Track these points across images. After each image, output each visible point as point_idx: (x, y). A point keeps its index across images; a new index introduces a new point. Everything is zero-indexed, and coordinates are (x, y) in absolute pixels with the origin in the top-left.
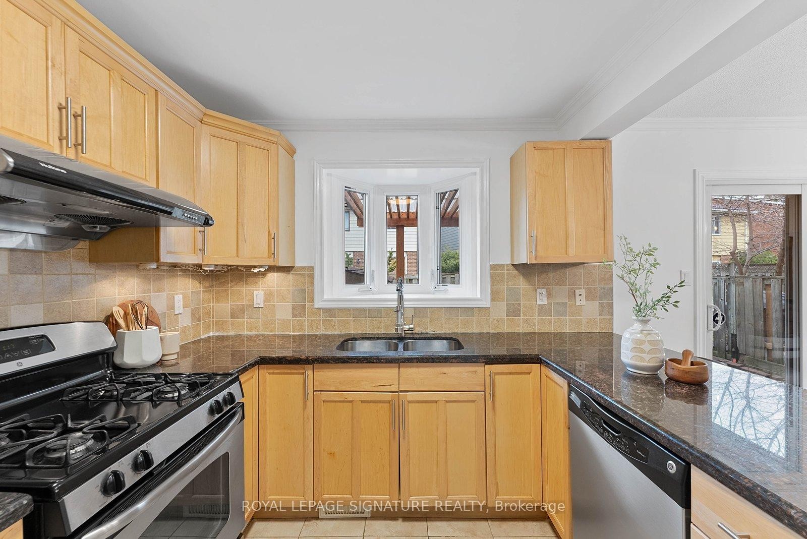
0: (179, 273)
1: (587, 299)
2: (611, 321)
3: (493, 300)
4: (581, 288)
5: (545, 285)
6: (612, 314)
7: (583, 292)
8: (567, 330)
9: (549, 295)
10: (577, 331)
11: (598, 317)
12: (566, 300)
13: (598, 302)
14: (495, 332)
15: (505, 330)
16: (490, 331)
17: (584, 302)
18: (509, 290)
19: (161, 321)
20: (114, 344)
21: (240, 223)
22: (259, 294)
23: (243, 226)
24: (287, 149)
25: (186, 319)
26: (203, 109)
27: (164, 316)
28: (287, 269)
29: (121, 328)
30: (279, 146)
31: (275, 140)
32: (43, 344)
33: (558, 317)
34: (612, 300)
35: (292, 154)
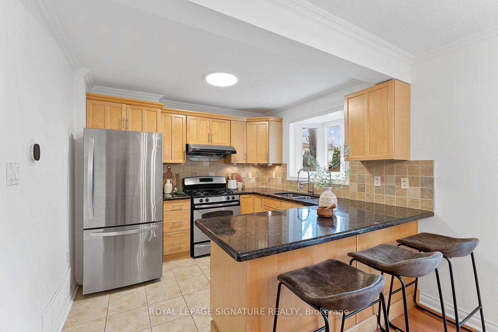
0: (251, 166)
1: (411, 184)
2: (432, 204)
3: (351, 181)
4: (405, 177)
5: (380, 173)
6: (432, 197)
7: (407, 180)
8: (395, 205)
9: (382, 180)
10: (402, 206)
11: (420, 199)
12: (395, 185)
13: (420, 188)
14: (351, 199)
15: (357, 199)
16: (350, 198)
17: (407, 187)
18: (359, 176)
19: (243, 180)
20: (225, 182)
21: (257, 150)
22: (274, 174)
23: (258, 151)
24: (277, 120)
25: (253, 181)
26: (246, 118)
27: (245, 178)
28: (280, 165)
29: (229, 179)
30: (270, 121)
31: (268, 120)
32: (212, 180)
33: (389, 195)
34: (433, 187)
35: (280, 121)
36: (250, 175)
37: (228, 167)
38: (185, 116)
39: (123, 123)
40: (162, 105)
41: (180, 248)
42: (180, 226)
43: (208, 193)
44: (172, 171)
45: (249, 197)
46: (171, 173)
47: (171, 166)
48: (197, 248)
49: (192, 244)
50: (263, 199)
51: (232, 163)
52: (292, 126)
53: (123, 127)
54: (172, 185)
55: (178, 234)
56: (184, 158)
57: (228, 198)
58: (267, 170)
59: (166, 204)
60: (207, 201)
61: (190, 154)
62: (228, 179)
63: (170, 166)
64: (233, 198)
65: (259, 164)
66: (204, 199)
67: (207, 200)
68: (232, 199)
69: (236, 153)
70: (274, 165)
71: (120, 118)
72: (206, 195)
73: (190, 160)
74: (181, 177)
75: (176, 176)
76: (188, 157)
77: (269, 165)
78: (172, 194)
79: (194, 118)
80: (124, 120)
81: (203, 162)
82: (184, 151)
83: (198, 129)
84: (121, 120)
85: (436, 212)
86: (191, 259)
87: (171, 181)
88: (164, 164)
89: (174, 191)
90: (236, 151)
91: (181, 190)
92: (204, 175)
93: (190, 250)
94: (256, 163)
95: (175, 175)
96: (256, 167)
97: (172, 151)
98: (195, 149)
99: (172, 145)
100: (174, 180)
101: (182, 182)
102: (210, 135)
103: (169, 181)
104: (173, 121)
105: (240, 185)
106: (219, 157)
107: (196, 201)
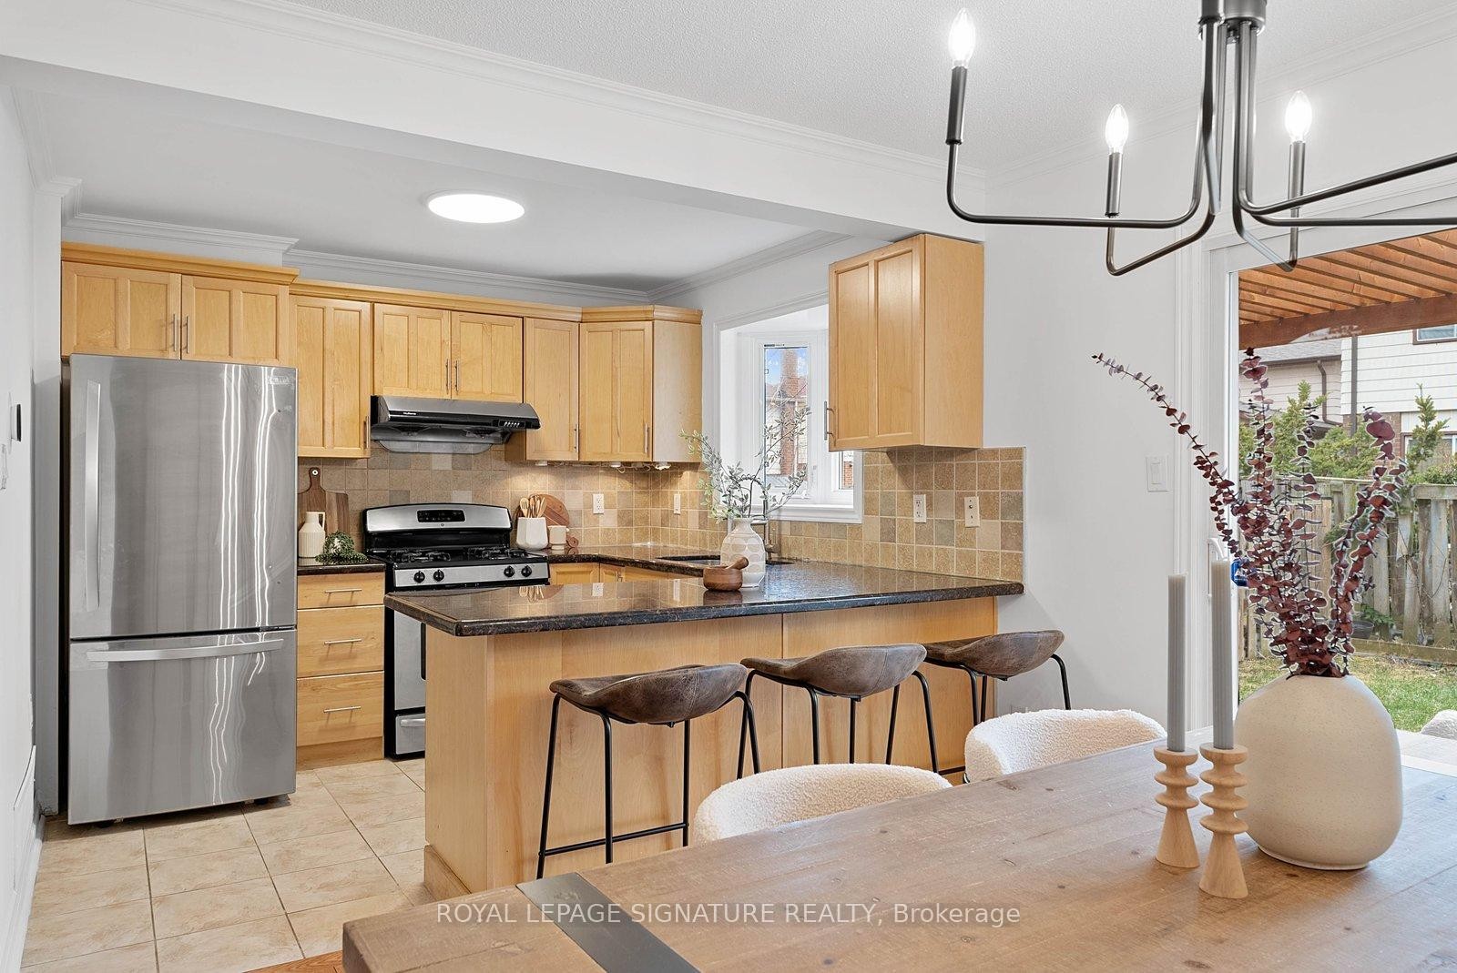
0: (601, 471)
1: (983, 516)
2: (1018, 561)
3: (866, 512)
4: (973, 495)
5: (925, 487)
6: (1020, 546)
7: (976, 501)
8: (956, 572)
9: (929, 505)
10: (969, 574)
11: (1000, 551)
12: (953, 517)
13: (999, 521)
14: (867, 564)
15: (879, 563)
16: (863, 563)
17: (976, 521)
18: (883, 496)
19: (573, 517)
20: (509, 526)
21: (613, 417)
22: (677, 497)
23: (616, 420)
24: (685, 317)
25: (609, 521)
26: (580, 310)
27: (579, 513)
28: (694, 466)
29: (523, 516)
30: (655, 321)
31: (650, 316)
32: (459, 516)
33: (942, 547)
34: (1021, 518)
35: (695, 320)
36: (599, 501)
37: (519, 473)
38: (368, 305)
39: (173, 335)
40: (293, 275)
41: (351, 727)
42: (351, 657)
43: (442, 556)
44: (324, 484)
45: (583, 572)
46: (322, 492)
47: (320, 467)
48: (405, 728)
49: (390, 714)
50: (623, 576)
51: (528, 458)
52: (727, 337)
53: (173, 345)
54: (326, 529)
55: (344, 680)
56: (365, 442)
57: (509, 572)
58: (656, 485)
59: (306, 587)
60: (439, 579)
61: (385, 429)
62: (517, 514)
63: (317, 469)
64: (527, 572)
65: (628, 464)
66: (429, 574)
67: (439, 576)
68: (524, 574)
69: (537, 426)
70: (677, 468)
71: (164, 318)
72: (437, 562)
73: (387, 450)
74: (355, 506)
75: (338, 501)
76: (378, 437)
77: (660, 468)
78: (324, 558)
79: (398, 312)
80: (174, 323)
81: (430, 456)
82: (363, 420)
83: (411, 347)
84: (167, 322)
85: (1028, 584)
86: (389, 763)
87: (321, 516)
88: (302, 460)
89: (333, 551)
90: (537, 420)
91: (354, 547)
92: (435, 498)
93: (382, 734)
94: (616, 460)
95: (334, 498)
96: (621, 476)
97: (326, 420)
98: (401, 413)
99: (326, 400)
100: (330, 514)
101: (357, 522)
102: (452, 367)
103: (313, 516)
104: (326, 322)
105: (559, 534)
106: (487, 440)
107: (404, 577)
